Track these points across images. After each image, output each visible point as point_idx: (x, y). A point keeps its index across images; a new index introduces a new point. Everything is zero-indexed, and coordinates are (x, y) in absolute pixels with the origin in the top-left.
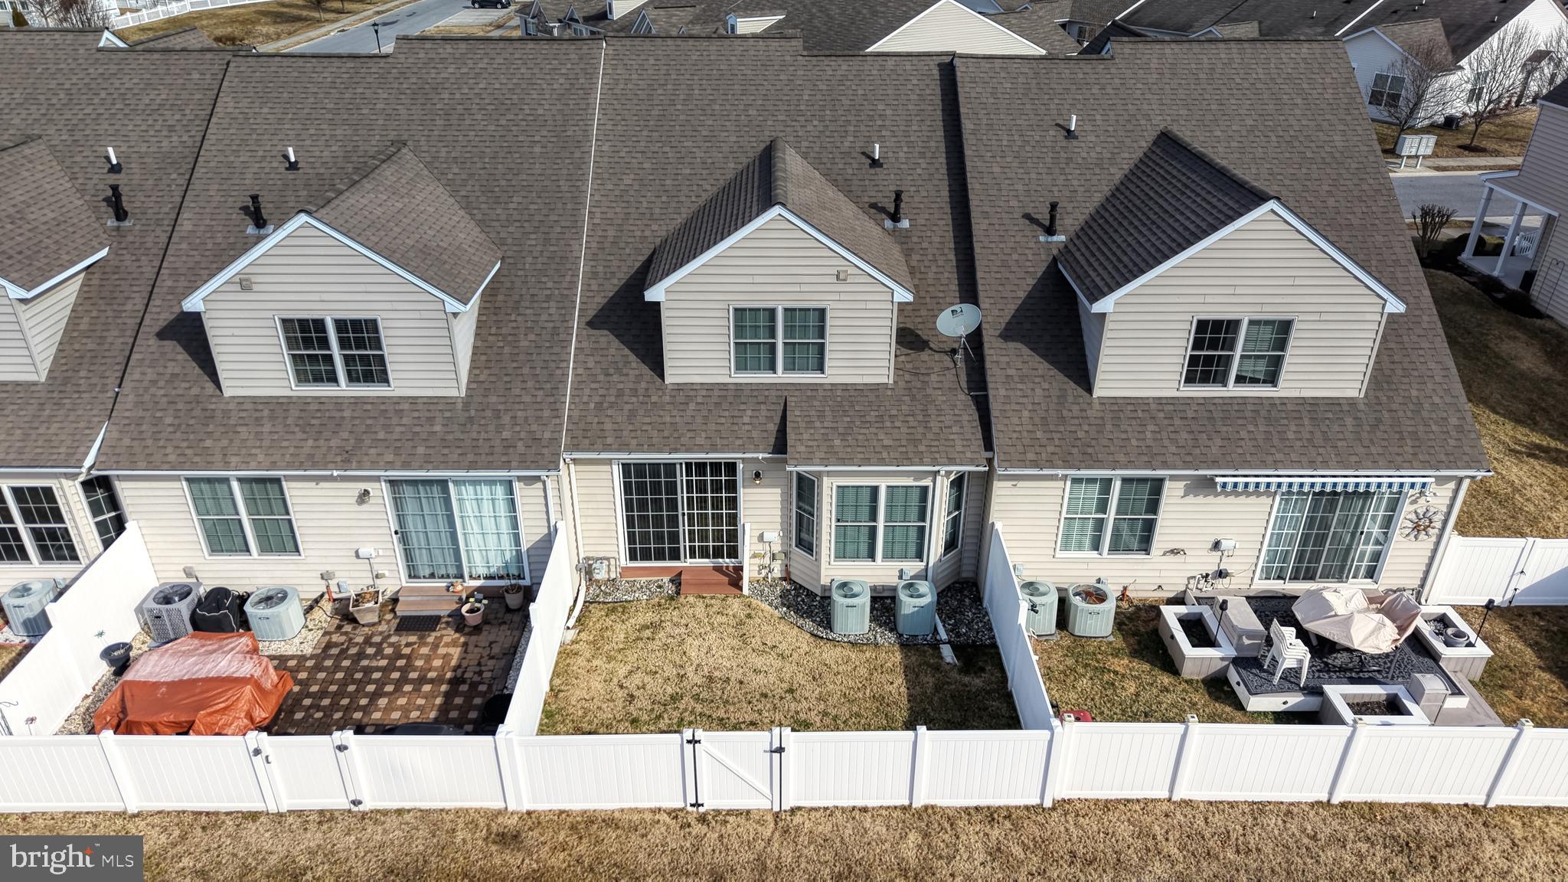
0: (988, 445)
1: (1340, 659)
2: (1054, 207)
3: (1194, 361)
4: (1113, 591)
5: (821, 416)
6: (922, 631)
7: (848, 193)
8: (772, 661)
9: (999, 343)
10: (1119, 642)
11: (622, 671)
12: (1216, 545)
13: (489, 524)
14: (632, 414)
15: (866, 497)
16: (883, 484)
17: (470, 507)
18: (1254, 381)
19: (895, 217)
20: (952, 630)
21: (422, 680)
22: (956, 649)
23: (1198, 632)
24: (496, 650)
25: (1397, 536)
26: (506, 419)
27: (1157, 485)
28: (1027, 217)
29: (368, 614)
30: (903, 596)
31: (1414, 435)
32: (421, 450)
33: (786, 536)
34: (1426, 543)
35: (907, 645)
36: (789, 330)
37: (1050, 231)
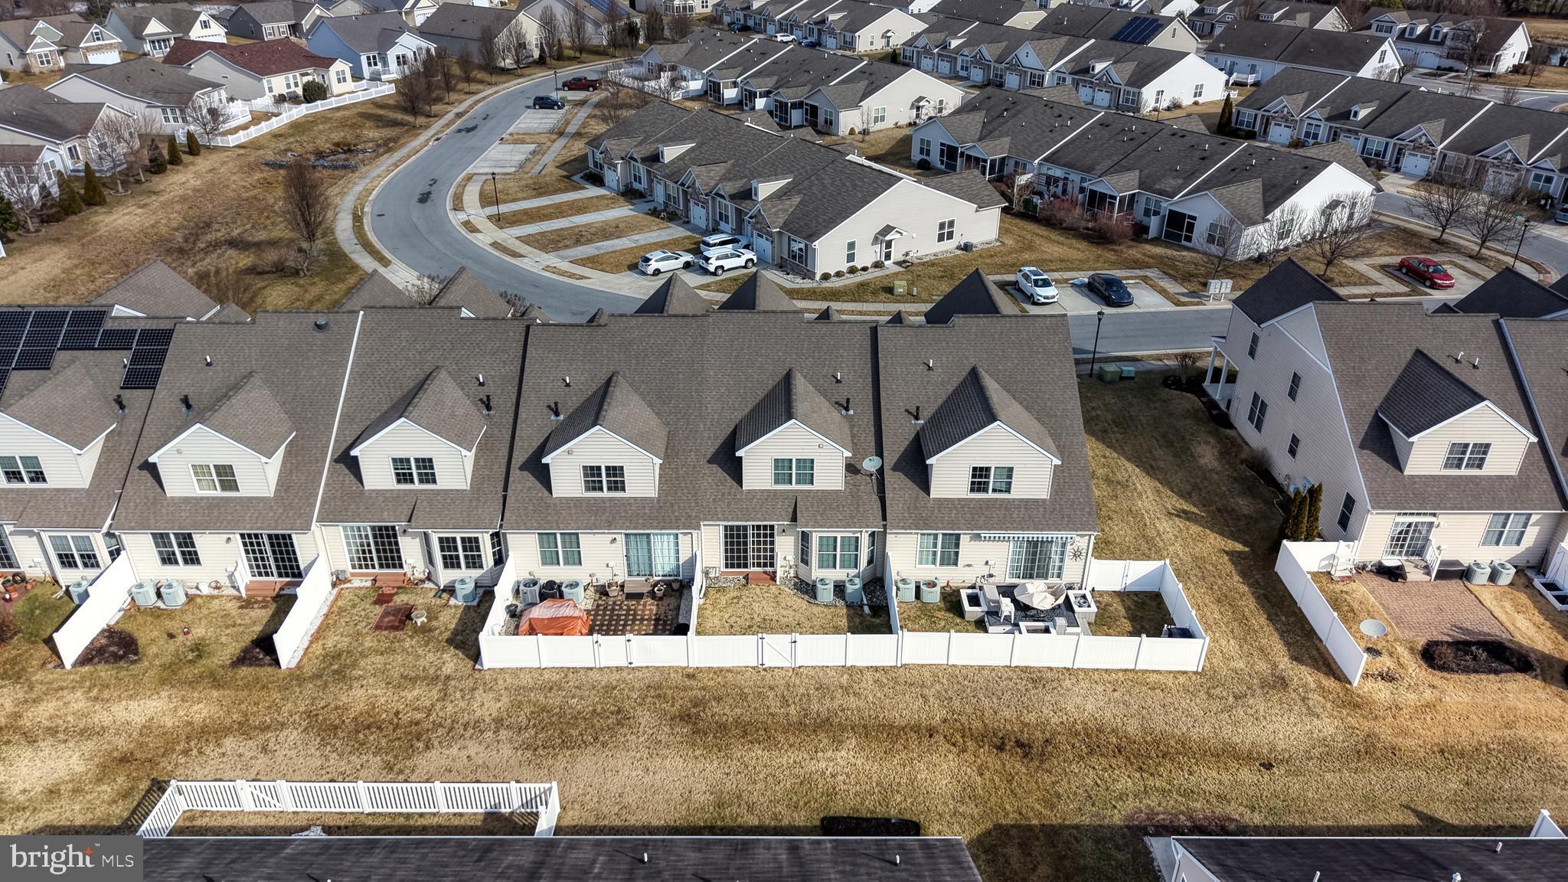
0: (884, 518)
1: (1033, 612)
2: (918, 408)
3: (973, 483)
4: (941, 583)
5: (812, 506)
6: (856, 600)
7: (825, 397)
8: (790, 612)
9: (891, 472)
10: (942, 605)
11: (727, 616)
12: (987, 563)
13: (666, 552)
14: (729, 504)
15: (831, 542)
16: (839, 536)
17: (658, 546)
18: (1001, 491)
19: (847, 409)
20: (870, 600)
21: (642, 620)
22: (870, 608)
23: (974, 600)
24: (671, 607)
25: (1067, 559)
26: (676, 507)
27: (958, 536)
28: (907, 411)
29: (614, 592)
30: (848, 585)
31: (1069, 516)
32: (641, 521)
33: (796, 558)
34: (1080, 563)
35: (849, 606)
36: (798, 468)
37: (917, 418)
